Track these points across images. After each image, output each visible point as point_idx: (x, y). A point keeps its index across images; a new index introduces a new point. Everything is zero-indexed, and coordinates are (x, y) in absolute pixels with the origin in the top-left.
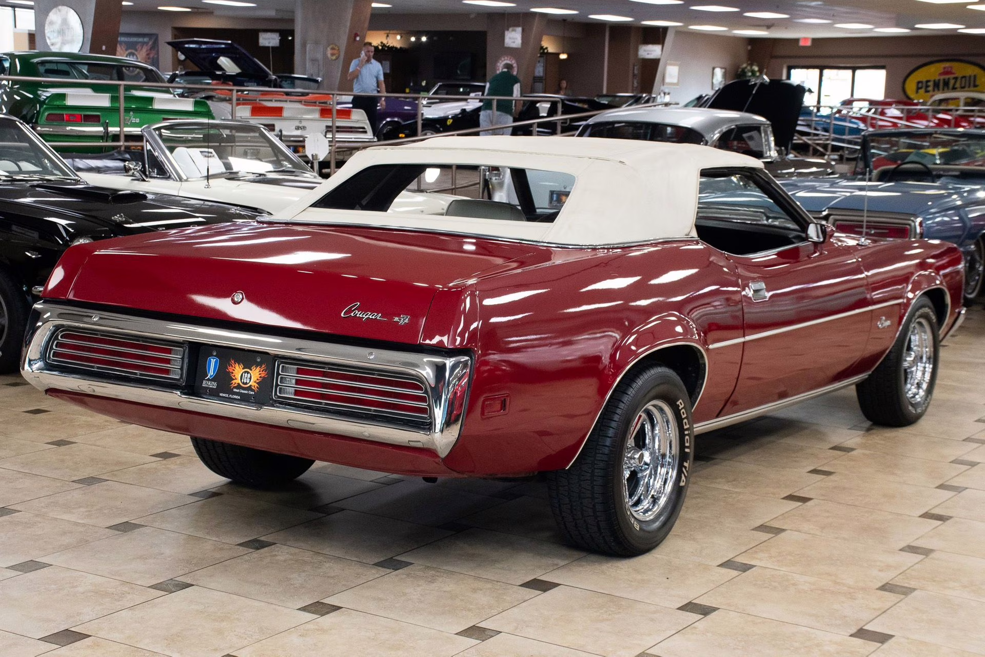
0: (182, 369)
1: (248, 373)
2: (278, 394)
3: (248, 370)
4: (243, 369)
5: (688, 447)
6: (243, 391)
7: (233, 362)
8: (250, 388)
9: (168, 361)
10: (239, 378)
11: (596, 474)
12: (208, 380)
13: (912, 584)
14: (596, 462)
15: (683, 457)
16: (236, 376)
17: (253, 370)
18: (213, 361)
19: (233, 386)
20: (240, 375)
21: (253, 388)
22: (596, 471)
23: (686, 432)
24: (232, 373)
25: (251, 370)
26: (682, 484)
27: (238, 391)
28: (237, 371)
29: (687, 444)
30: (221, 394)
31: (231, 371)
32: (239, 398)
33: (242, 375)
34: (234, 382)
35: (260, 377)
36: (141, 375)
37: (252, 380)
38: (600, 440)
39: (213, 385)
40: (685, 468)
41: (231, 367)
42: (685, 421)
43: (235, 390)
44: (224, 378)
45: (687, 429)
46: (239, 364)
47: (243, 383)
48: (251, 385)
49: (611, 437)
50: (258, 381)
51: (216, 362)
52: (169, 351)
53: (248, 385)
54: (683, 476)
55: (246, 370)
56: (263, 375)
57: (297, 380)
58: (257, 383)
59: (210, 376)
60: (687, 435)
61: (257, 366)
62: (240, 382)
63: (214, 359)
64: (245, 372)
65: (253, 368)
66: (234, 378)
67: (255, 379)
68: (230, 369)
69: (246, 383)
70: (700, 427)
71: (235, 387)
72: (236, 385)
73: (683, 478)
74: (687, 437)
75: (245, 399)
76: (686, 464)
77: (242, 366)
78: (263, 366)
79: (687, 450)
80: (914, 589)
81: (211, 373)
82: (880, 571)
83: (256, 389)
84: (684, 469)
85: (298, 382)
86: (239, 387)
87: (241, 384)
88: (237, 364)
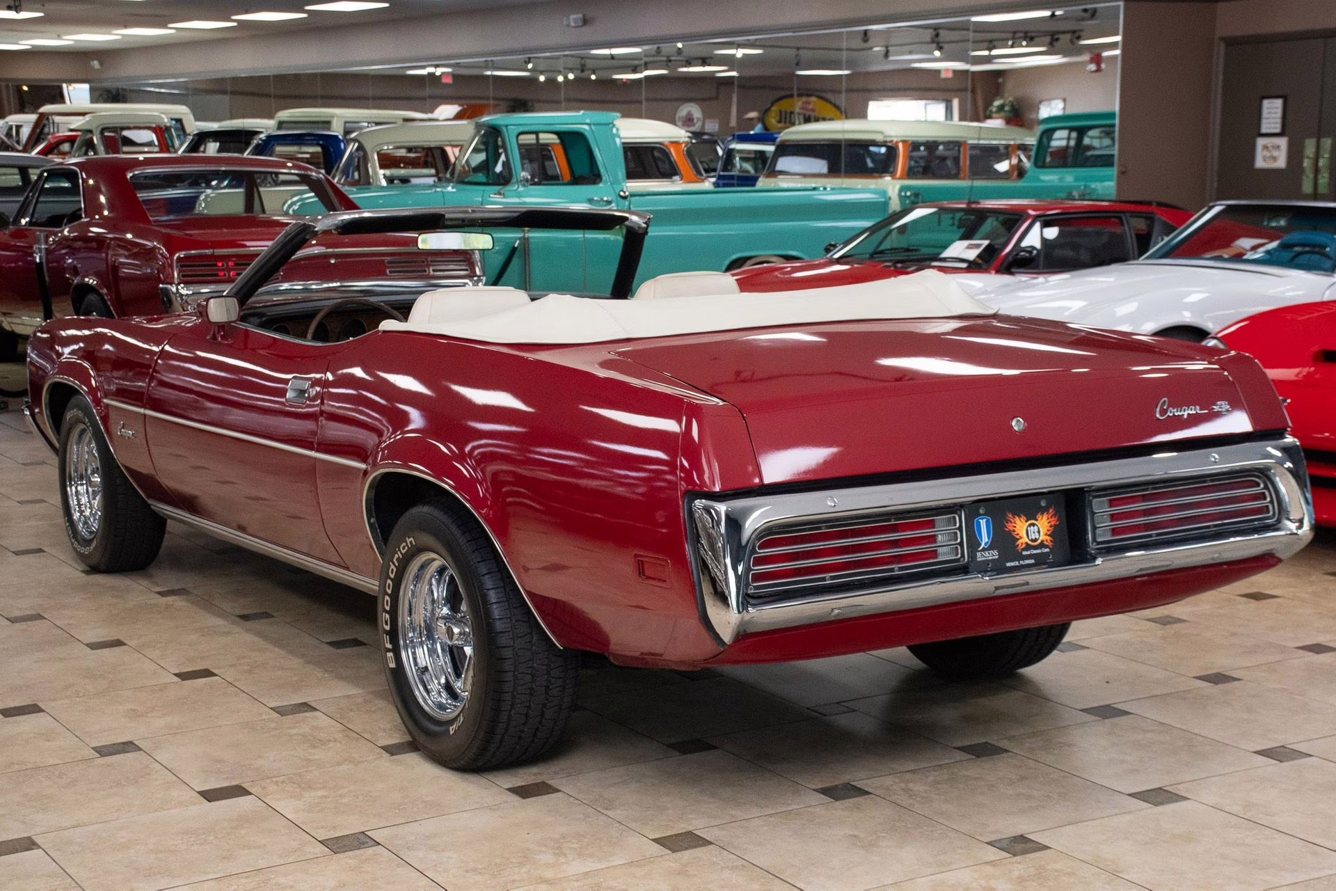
1: (1033, 525)
2: (1097, 539)
3: (1033, 521)
4: (1026, 522)
6: (1035, 552)
7: (1010, 516)
8: (1042, 545)
10: (1025, 536)
12: (984, 550)
16: (1020, 533)
17: (1039, 519)
18: (983, 522)
19: (1020, 548)
20: (1025, 532)
21: (1046, 543)
25: (1037, 520)
27: (1028, 553)
30: (1009, 564)
31: (1011, 528)
32: (1034, 561)
33: (1027, 529)
34: (1019, 542)
35: (1051, 526)
37: (1041, 534)
39: (993, 555)
41: (1010, 524)
43: (1025, 553)
44: (1004, 540)
46: (1019, 517)
47: (1033, 541)
48: (1042, 541)
50: (1049, 533)
51: (987, 522)
52: (931, 524)
53: (1039, 541)
55: (1030, 522)
56: (1053, 523)
57: (1113, 515)
58: (1049, 535)
59: (986, 544)
61: (1042, 514)
62: (1027, 540)
63: (982, 519)
64: (1030, 525)
65: (1039, 516)
66: (1018, 537)
67: (1045, 530)
68: (1010, 527)
69: (1036, 540)
71: (1023, 549)
72: (1024, 546)
75: (1041, 562)
77: (1023, 518)
78: (1051, 511)
81: (985, 539)
83: (1050, 544)
85: (1115, 517)
86: (1028, 547)
87: (1030, 543)
88: (1017, 518)
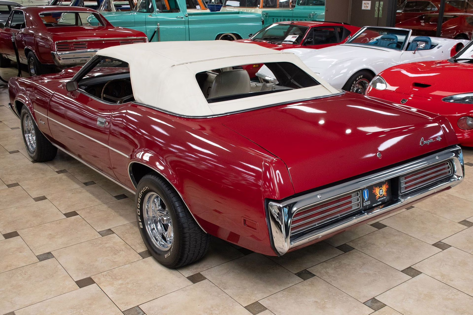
3: (381, 188)
4: (379, 188)
6: (382, 199)
7: (374, 187)
8: (384, 196)
10: (379, 194)
12: (366, 201)
16: (377, 193)
17: (383, 187)
20: (378, 192)
24: (375, 193)
25: (382, 187)
31: (374, 192)
32: (381, 203)
33: (379, 191)
35: (386, 189)
37: (383, 192)
39: (369, 203)
41: (374, 190)
43: (378, 200)
44: (372, 197)
46: (377, 187)
47: (381, 195)
48: (384, 194)
50: (386, 191)
51: (367, 191)
53: (383, 195)
55: (380, 188)
56: (387, 187)
57: (405, 183)
58: (386, 192)
59: (366, 199)
62: (379, 195)
63: (365, 190)
65: (383, 186)
66: (376, 195)
69: (382, 194)
71: (378, 199)
72: (378, 197)
78: (386, 183)
83: (386, 195)
86: (380, 198)
87: (380, 196)
88: (376, 188)
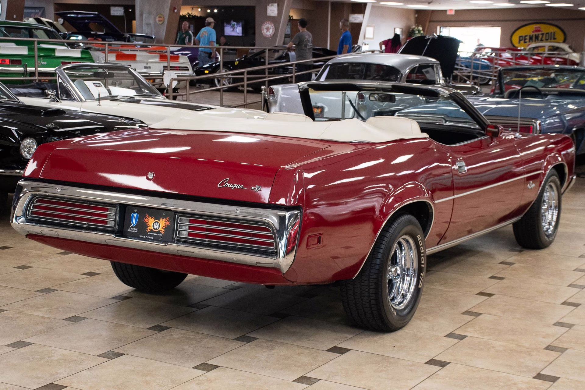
0: (115, 221)
1: (158, 222)
2: (178, 235)
3: (158, 221)
4: (154, 220)
5: (423, 264)
6: (155, 234)
7: (148, 216)
8: (159, 232)
9: (106, 216)
10: (152, 226)
11: (371, 282)
12: (132, 227)
13: (565, 345)
14: (371, 274)
15: (420, 270)
16: (150, 224)
17: (161, 221)
18: (135, 215)
19: (148, 231)
20: (152, 224)
21: (161, 232)
22: (371, 279)
23: (422, 255)
24: (148, 223)
25: (160, 221)
26: (420, 286)
27: (151, 234)
28: (151, 222)
29: (423, 262)
30: (141, 236)
32: (152, 238)
33: (154, 224)
34: (148, 228)
35: (165, 225)
36: (89, 225)
37: (160, 227)
38: (373, 261)
39: (135, 230)
40: (422, 276)
41: (146, 219)
42: (422, 247)
43: (149, 233)
44: (142, 226)
45: (423, 253)
46: (152, 217)
47: (155, 229)
48: (160, 230)
49: (380, 259)
50: (164, 228)
51: (137, 216)
52: (107, 210)
53: (158, 230)
54: (420, 281)
55: (156, 221)
56: (167, 224)
57: (189, 226)
59: (133, 225)
60: (423, 256)
61: (163, 219)
63: (135, 214)
64: (156, 222)
65: (161, 219)
66: (148, 226)
67: (163, 226)
68: (146, 220)
69: (157, 229)
70: (430, 251)
72: (150, 230)
73: (421, 283)
74: (422, 258)
75: (156, 239)
76: (422, 274)
77: (153, 218)
78: (167, 218)
79: (422, 266)
80: (567, 349)
81: (134, 223)
82: (544, 338)
83: (163, 233)
84: (421, 278)
85: (190, 228)
86: (152, 231)
87: (153, 229)
88: (150, 217)
